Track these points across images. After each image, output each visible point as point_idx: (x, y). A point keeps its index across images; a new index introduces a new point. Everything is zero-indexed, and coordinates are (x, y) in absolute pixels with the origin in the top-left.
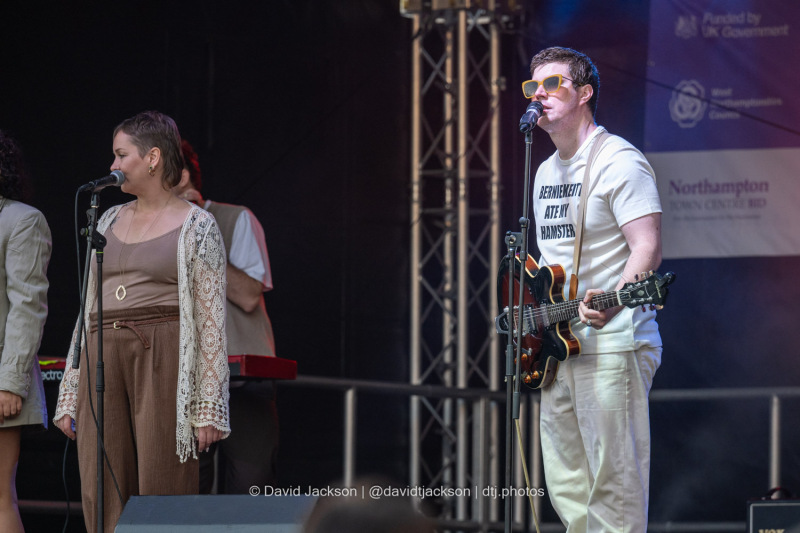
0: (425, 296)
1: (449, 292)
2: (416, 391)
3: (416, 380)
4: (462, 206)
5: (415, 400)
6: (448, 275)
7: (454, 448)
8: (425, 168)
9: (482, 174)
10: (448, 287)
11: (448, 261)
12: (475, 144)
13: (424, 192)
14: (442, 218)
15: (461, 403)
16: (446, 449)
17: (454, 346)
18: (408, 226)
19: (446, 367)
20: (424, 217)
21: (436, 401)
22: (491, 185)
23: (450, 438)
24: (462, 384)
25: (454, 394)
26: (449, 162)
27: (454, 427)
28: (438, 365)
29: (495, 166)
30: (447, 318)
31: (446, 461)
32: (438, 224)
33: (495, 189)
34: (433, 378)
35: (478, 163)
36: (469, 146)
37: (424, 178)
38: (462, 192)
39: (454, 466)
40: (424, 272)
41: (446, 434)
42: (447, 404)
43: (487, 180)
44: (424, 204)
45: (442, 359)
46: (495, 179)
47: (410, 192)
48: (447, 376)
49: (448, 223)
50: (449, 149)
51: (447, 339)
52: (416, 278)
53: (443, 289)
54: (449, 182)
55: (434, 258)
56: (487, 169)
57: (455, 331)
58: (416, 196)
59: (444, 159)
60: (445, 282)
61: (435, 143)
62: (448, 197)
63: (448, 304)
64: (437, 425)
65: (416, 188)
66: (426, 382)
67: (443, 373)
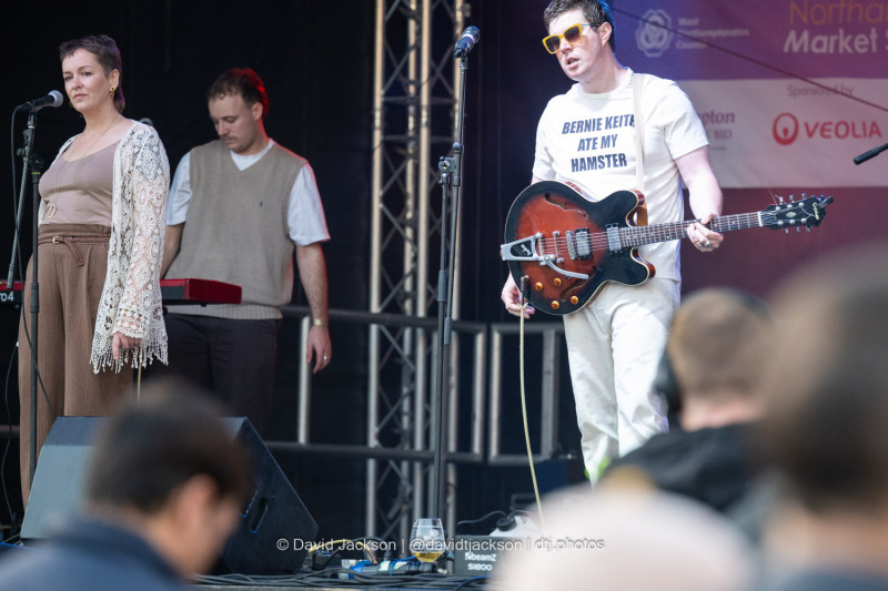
0: (386, 225)
1: (411, 220)
2: (375, 319)
3: (375, 308)
4: (424, 133)
5: (374, 329)
6: (410, 203)
7: (413, 378)
8: (387, 94)
9: (445, 101)
10: (409, 215)
11: (410, 189)
12: (438, 71)
13: (386, 118)
14: (404, 146)
15: (420, 331)
16: (405, 378)
17: (414, 274)
18: (370, 152)
19: (406, 296)
20: (386, 145)
21: (395, 330)
22: (454, 112)
23: (409, 368)
24: (421, 313)
25: (414, 323)
26: (412, 89)
27: (413, 357)
28: (398, 294)
29: (458, 92)
30: (408, 247)
31: (405, 390)
32: (401, 151)
33: (457, 117)
34: (393, 307)
35: (441, 89)
36: (432, 73)
37: (386, 105)
38: (424, 119)
39: (412, 395)
40: (385, 199)
41: (405, 363)
42: (407, 333)
43: (450, 107)
44: (386, 131)
45: (403, 287)
46: (458, 107)
47: (371, 118)
48: (408, 305)
49: (411, 151)
50: (412, 75)
51: (408, 267)
52: (377, 206)
53: (405, 217)
54: (412, 109)
55: (395, 185)
56: (451, 96)
57: (415, 259)
58: (378, 122)
59: (407, 86)
60: (407, 211)
61: (398, 69)
62: (411, 125)
63: (409, 232)
64: (396, 354)
65: (378, 115)
66: (385, 311)
67: (403, 302)
